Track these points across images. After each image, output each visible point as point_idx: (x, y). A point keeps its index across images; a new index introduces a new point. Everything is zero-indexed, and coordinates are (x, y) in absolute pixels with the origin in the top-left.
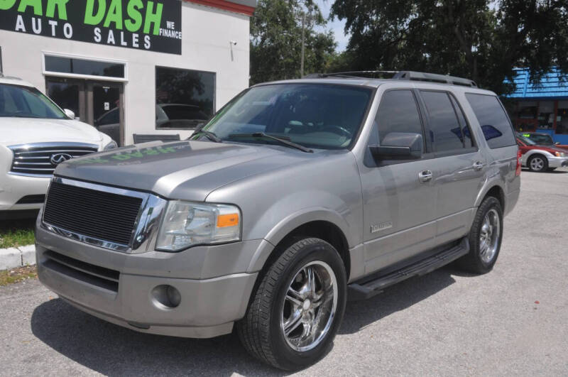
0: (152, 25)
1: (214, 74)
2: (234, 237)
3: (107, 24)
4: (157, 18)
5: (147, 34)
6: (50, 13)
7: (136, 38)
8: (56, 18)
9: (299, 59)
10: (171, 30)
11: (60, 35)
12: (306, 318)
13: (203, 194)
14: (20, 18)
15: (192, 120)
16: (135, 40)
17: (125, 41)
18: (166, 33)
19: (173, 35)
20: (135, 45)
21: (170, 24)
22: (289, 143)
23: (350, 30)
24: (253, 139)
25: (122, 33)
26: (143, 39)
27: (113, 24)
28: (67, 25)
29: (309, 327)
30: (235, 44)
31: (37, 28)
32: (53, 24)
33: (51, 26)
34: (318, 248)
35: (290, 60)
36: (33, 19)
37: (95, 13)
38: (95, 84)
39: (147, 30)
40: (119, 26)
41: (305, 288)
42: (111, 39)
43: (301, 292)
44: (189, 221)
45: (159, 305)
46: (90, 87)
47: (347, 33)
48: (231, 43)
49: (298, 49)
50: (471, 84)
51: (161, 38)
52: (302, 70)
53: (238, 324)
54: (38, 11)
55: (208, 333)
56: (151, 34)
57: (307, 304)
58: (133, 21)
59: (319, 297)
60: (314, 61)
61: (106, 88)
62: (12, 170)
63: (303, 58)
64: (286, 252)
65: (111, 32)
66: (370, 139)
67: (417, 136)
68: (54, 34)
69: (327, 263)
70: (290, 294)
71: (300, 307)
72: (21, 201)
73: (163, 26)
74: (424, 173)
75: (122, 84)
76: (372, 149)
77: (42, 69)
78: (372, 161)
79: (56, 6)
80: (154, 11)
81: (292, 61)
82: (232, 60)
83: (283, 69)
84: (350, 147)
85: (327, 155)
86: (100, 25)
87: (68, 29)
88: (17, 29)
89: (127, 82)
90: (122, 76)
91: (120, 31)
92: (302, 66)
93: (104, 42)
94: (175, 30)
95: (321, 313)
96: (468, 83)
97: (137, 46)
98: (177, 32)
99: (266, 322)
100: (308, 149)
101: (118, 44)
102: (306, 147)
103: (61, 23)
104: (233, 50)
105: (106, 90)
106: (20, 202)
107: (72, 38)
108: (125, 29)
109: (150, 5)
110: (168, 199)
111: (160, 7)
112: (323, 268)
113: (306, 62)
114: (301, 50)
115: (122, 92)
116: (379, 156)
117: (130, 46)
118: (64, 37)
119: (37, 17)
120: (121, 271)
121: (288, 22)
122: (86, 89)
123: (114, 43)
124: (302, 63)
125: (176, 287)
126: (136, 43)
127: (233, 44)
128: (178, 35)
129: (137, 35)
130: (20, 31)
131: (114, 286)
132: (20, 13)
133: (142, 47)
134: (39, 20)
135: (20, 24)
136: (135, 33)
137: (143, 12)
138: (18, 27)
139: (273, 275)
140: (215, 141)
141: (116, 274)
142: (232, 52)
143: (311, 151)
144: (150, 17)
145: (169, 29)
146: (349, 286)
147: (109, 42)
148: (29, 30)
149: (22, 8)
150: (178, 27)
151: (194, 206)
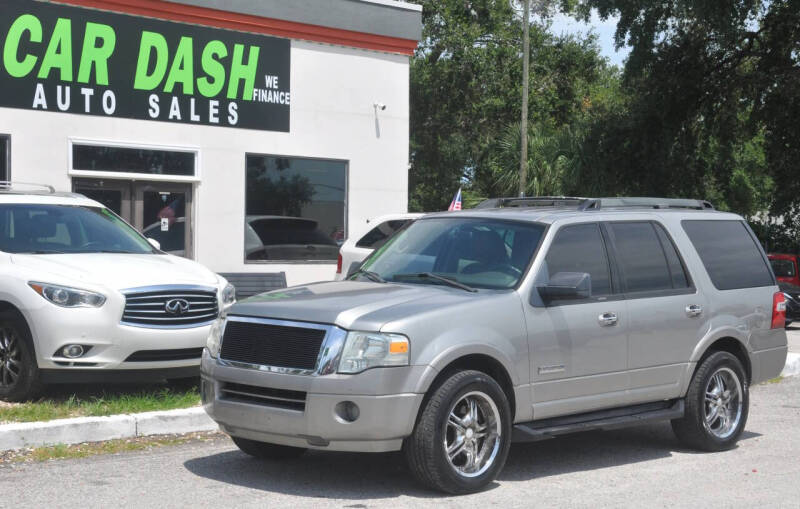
0: (242, 82)
1: (346, 163)
2: (404, 361)
3: (168, 88)
4: (249, 72)
5: (232, 100)
6: (84, 77)
7: (215, 107)
8: (92, 83)
9: (518, 98)
10: (273, 90)
11: (97, 110)
12: (468, 446)
13: (377, 326)
14: (40, 88)
15: (306, 246)
16: (213, 111)
17: (196, 114)
18: (265, 97)
19: (276, 98)
20: (213, 119)
21: (271, 81)
22: (455, 283)
23: (628, 36)
24: (419, 279)
25: (193, 101)
26: (227, 108)
27: (179, 86)
28: (109, 93)
29: (474, 457)
30: (384, 108)
31: (64, 102)
32: (88, 92)
33: (84, 96)
34: (479, 379)
35: (499, 102)
36: (59, 88)
37: (151, 71)
38: (147, 188)
39: (232, 93)
40: (188, 90)
41: (468, 418)
42: (175, 111)
43: (464, 420)
44: (365, 350)
45: (340, 420)
46: (140, 193)
47: (622, 44)
48: (375, 106)
49: (516, 77)
50: (703, 206)
51: (256, 105)
52: (525, 123)
53: (407, 441)
54: (66, 75)
55: (379, 447)
56: (239, 99)
57: (469, 432)
58: (211, 80)
59: (482, 428)
60: (553, 102)
61: (164, 194)
62: (124, 320)
63: (526, 98)
64: (450, 380)
65: (175, 100)
66: (538, 278)
67: (585, 275)
68: (87, 109)
69: (490, 396)
70: (453, 419)
71: (463, 434)
72: (131, 358)
73: (260, 83)
74: (605, 316)
75: (190, 186)
76: (538, 288)
77: (68, 167)
78: (539, 300)
79: (94, 63)
80: (245, 61)
81: (503, 103)
82: (378, 136)
83: (481, 121)
84: (516, 287)
85: (491, 294)
86: (159, 90)
87: (109, 99)
88: (35, 105)
89: (198, 182)
90: (190, 171)
91: (190, 97)
92: (525, 116)
93: (164, 116)
94: (279, 90)
95: (485, 448)
96: (698, 205)
97: (216, 120)
98: (282, 93)
99: (431, 439)
100: (474, 289)
101: (186, 119)
102: (472, 287)
103: (99, 91)
104: (379, 118)
105: (164, 198)
106: (129, 359)
107: (116, 114)
108: (197, 93)
109: (239, 49)
110: (348, 331)
111: (255, 51)
112: (487, 402)
113: (532, 104)
114: (521, 78)
115: (191, 198)
116: (547, 296)
117: (205, 121)
118: (103, 114)
119: (64, 84)
120: (308, 391)
121: (492, 15)
122: (132, 197)
123: (179, 118)
124: (525, 108)
125: (356, 402)
126: (215, 115)
127: (379, 110)
128: (283, 98)
129: (216, 103)
130: (40, 108)
131: (301, 407)
132: (41, 81)
133: (223, 122)
134: (68, 89)
135: (40, 97)
136: (214, 98)
137: (227, 63)
138: (36, 102)
139: (437, 398)
140: (378, 281)
141: (302, 395)
142: (377, 120)
143: (476, 291)
144: (239, 71)
145: (268, 89)
146: (516, 426)
147: (171, 117)
148: (52, 106)
149: (43, 73)
150: (284, 85)
151: (370, 336)
